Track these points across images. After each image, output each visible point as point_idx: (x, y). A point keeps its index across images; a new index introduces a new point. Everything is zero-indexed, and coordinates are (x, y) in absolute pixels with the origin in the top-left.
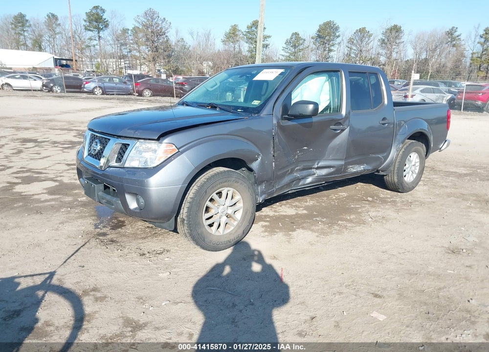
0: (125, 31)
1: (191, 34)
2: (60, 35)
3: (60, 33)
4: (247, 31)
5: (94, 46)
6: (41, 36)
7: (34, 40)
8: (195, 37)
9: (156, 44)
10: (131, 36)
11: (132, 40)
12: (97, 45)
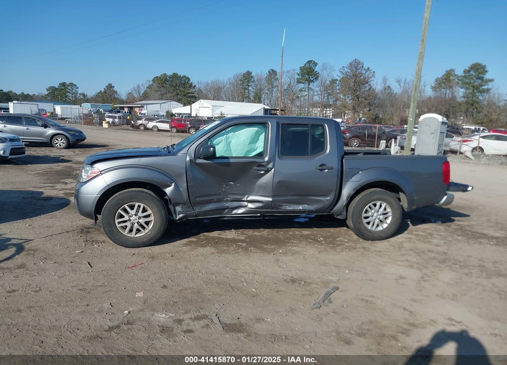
0: (333, 81)
1: (399, 82)
2: (276, 88)
3: (277, 86)
4: (463, 75)
5: (304, 96)
6: (261, 90)
7: (256, 93)
8: (402, 84)
9: (358, 93)
10: (338, 85)
11: (339, 89)
12: (306, 96)
